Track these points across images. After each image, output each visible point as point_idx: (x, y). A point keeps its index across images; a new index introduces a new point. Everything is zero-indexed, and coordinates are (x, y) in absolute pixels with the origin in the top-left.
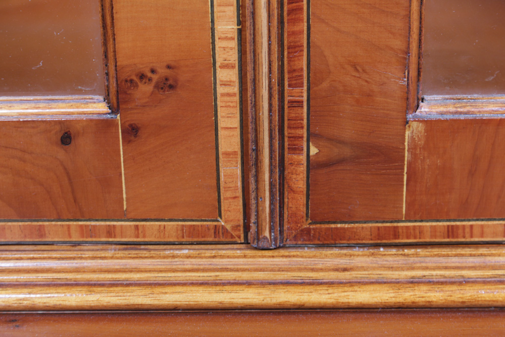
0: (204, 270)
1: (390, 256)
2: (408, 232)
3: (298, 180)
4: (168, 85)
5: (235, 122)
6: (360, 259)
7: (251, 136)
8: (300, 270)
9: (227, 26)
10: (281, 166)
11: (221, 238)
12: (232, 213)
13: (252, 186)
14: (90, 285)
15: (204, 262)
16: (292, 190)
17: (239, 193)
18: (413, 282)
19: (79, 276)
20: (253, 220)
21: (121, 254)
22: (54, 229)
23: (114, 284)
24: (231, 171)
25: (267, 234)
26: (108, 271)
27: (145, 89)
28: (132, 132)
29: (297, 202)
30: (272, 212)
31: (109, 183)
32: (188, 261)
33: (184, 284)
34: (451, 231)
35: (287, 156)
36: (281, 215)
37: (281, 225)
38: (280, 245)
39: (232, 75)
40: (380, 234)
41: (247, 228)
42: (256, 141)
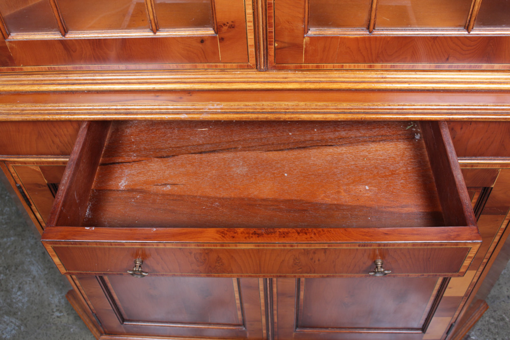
0: (244, 78)
1: (299, 74)
2: (305, 67)
3: (272, 53)
4: (232, 27)
5: (253, 37)
6: (291, 75)
7: (257, 41)
8: (272, 78)
9: (249, 11)
10: (266, 49)
11: (249, 67)
12: (252, 61)
13: (258, 55)
14: (211, 83)
15: (244, 76)
16: (270, 55)
17: (254, 56)
18: (306, 82)
19: (208, 80)
20: (258, 63)
21: (220, 73)
22: (200, 65)
23: (218, 82)
24: (252, 50)
25: (263, 68)
26: (216, 78)
27: (225, 28)
28: (222, 39)
29: (271, 58)
30: (264, 61)
31: (215, 53)
32: (239, 75)
33: (238, 82)
34: (317, 67)
35: (268, 46)
36: (267, 62)
37: (267, 65)
38: (267, 70)
39: (252, 24)
40: (297, 67)
41: (257, 65)
42: (259, 43)
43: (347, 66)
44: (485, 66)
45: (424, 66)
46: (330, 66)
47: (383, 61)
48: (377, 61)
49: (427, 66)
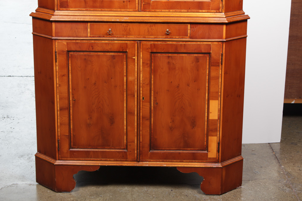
2: (151, 11)
3: (142, 6)
6: (147, 13)
10: (141, 4)
11: (136, 11)
12: (137, 9)
13: (139, 6)
14: (125, 14)
15: (135, 13)
20: (139, 9)
21: (128, 12)
22: (122, 10)
23: (127, 14)
24: (137, 5)
25: (140, 11)
31: (127, 6)
34: (155, 11)
37: (141, 9)
40: (149, 11)
42: (139, 2)
43: (163, 10)
44: (200, 11)
45: (184, 11)
46: (158, 10)
47: (172, 9)
48: (171, 9)
49: (185, 11)
